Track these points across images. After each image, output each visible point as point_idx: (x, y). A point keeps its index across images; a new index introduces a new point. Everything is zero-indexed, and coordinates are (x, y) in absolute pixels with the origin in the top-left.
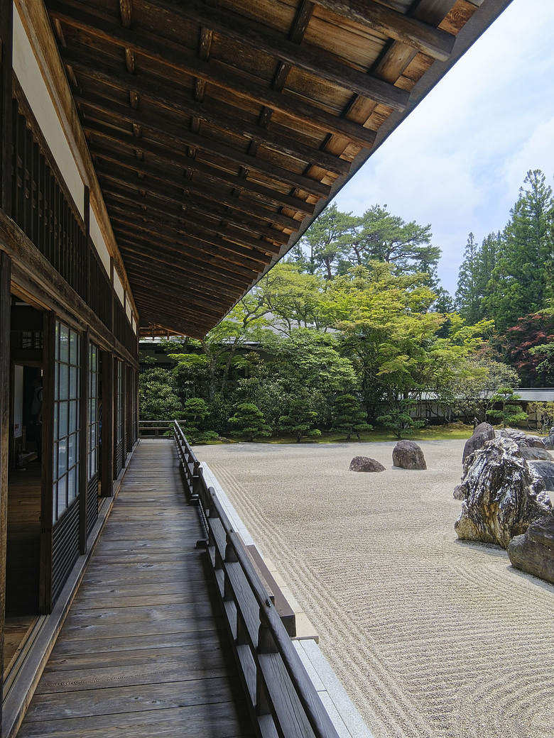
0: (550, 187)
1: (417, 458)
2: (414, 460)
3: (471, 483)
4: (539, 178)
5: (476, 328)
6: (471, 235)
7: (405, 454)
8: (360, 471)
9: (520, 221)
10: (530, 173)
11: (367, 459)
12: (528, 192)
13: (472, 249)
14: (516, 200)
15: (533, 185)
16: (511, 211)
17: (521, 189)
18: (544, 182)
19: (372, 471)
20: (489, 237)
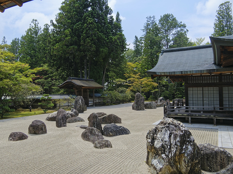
0: (40, 27)
1: (43, 128)
2: (42, 129)
3: (166, 145)
4: (37, 23)
5: (35, 70)
6: (4, 37)
7: (38, 127)
8: (17, 140)
9: (30, 36)
10: (33, 20)
11: (20, 133)
12: (32, 26)
13: (4, 43)
14: (29, 28)
15: (35, 24)
16: (26, 31)
17: (30, 25)
18: (38, 25)
19: (24, 139)
20: (15, 39)
